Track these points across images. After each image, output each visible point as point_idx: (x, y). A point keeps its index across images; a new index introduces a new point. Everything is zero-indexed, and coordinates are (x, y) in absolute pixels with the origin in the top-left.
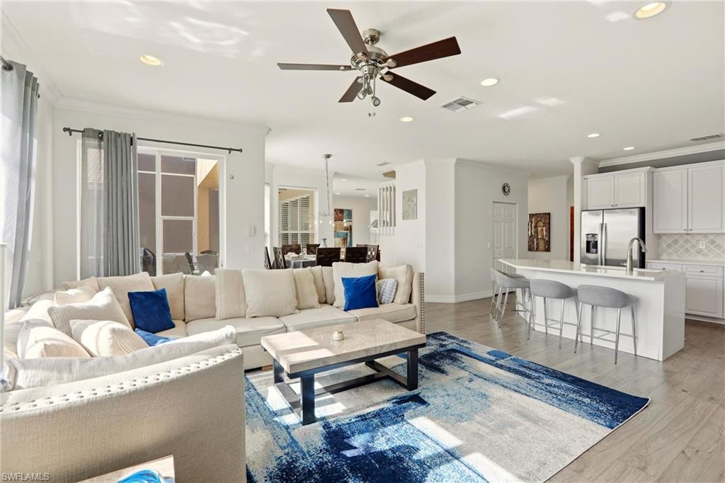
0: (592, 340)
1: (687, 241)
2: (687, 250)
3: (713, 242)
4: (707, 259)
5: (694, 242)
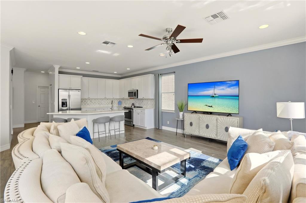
0: (106, 135)
1: (85, 101)
2: (85, 104)
3: (91, 101)
4: (90, 106)
5: (87, 101)
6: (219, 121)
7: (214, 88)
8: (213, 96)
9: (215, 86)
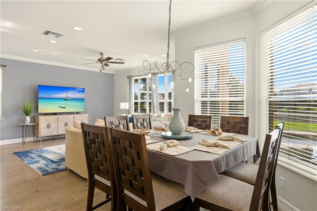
6: (75, 118)
7: (67, 92)
8: (66, 99)
9: (68, 91)
